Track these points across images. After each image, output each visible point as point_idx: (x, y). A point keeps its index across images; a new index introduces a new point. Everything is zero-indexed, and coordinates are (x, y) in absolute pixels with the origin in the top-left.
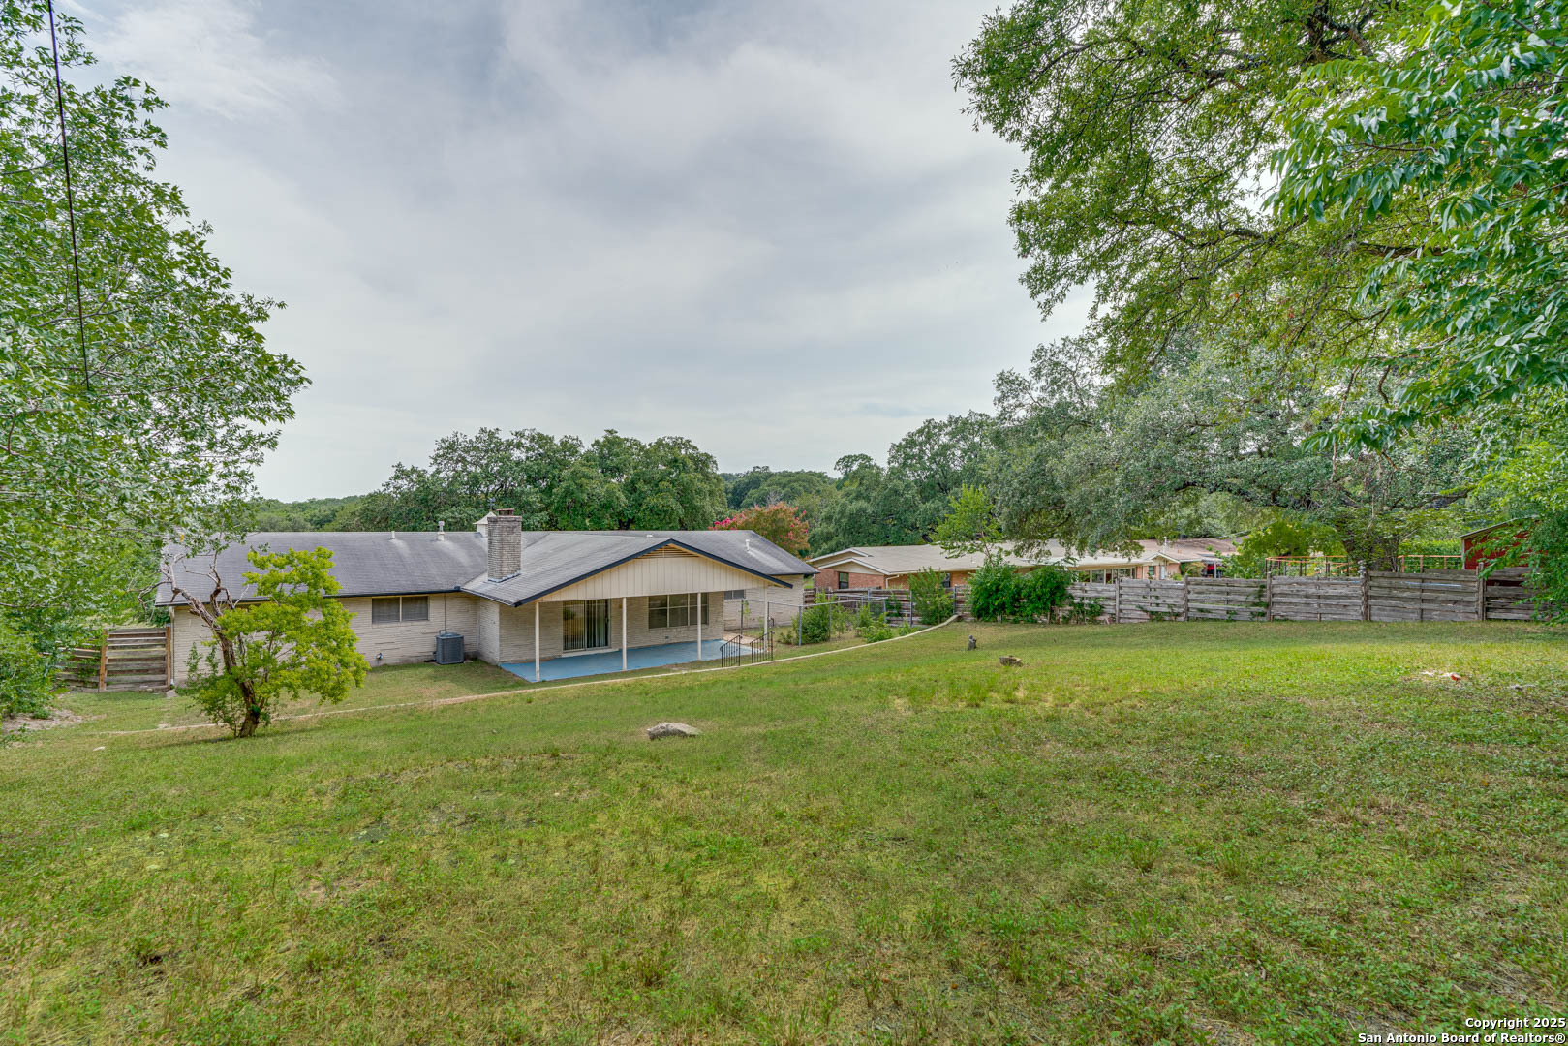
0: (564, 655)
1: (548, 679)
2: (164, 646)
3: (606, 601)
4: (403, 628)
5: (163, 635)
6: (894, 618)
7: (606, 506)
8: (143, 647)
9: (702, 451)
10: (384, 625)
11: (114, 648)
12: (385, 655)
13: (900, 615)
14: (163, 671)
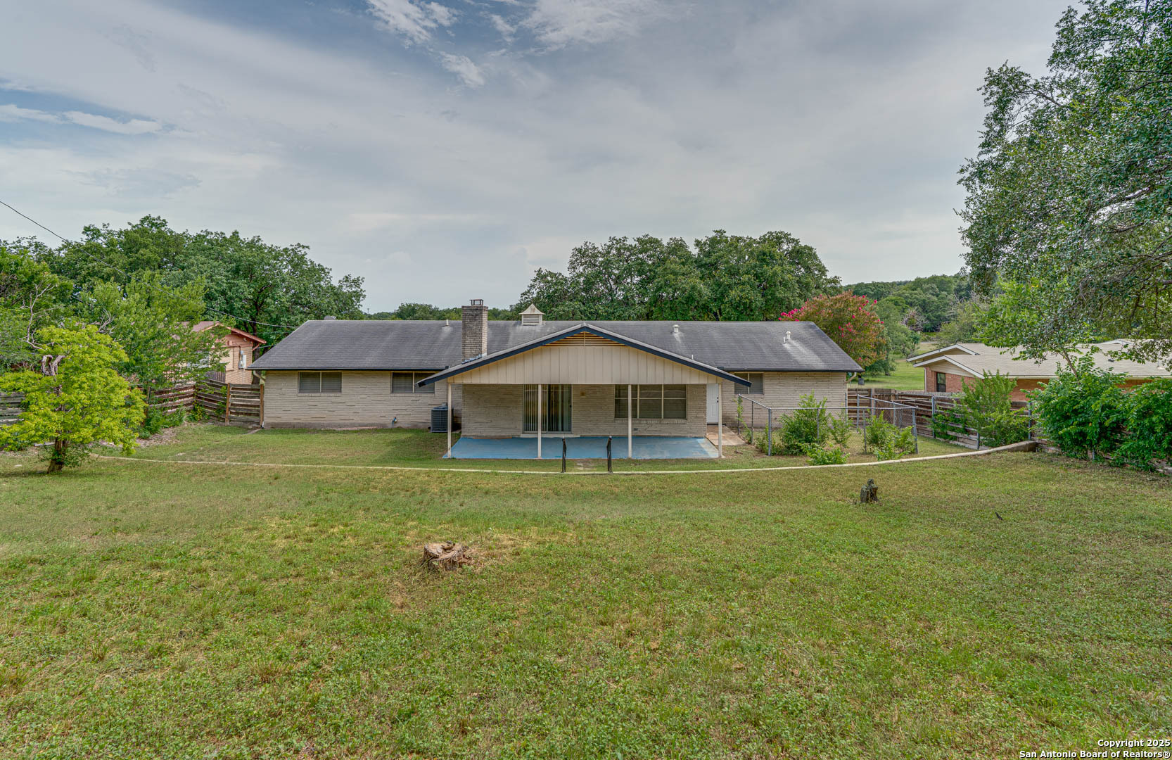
0: (523, 436)
1: (457, 456)
2: (259, 397)
3: (570, 386)
4: (414, 399)
5: (258, 390)
6: (960, 435)
7: (690, 299)
8: (248, 397)
9: (802, 244)
10: (398, 395)
11: (234, 396)
12: (399, 418)
13: (966, 431)
14: (258, 415)
